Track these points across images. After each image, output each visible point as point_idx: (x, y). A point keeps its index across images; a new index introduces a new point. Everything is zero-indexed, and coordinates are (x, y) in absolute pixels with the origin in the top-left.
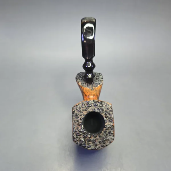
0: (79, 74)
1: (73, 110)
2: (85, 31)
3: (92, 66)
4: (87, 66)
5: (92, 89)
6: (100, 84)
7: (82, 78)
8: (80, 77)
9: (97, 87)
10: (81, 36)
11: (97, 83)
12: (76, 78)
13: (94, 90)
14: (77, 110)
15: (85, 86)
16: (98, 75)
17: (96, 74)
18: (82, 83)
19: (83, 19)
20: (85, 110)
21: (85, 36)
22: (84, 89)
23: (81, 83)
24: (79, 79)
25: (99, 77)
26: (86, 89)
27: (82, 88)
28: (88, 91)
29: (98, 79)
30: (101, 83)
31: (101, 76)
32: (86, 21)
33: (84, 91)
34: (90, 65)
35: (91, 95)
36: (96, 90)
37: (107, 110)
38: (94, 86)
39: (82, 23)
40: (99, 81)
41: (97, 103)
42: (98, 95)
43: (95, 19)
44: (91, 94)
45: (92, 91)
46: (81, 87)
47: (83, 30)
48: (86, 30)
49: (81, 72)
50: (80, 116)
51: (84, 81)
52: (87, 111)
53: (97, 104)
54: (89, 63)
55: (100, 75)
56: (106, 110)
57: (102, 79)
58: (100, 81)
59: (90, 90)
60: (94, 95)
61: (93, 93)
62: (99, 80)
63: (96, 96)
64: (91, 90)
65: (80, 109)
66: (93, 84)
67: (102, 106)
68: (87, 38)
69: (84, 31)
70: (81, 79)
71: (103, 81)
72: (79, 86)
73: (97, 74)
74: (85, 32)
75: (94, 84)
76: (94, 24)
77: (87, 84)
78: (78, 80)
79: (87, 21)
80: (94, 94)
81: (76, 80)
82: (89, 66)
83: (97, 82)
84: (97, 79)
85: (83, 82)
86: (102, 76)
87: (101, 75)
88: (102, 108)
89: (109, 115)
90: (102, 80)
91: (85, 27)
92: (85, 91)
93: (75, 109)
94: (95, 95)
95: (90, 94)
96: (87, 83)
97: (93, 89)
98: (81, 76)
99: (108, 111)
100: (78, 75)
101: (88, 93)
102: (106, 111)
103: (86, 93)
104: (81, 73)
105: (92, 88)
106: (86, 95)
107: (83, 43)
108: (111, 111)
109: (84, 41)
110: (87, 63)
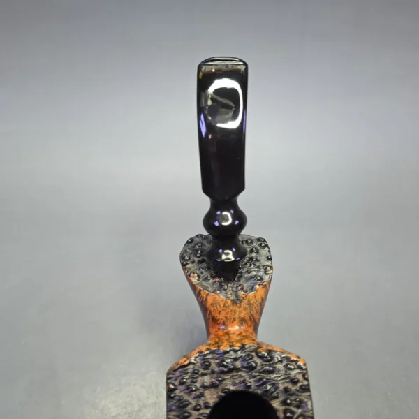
0: (190, 241)
1: (168, 384)
2: (210, 103)
3: (237, 222)
4: (217, 224)
5: (237, 301)
6: (261, 279)
7: (200, 259)
8: (195, 252)
9: (252, 294)
10: (199, 119)
11: (251, 277)
12: (182, 258)
13: (244, 304)
14: (182, 383)
15: (210, 289)
16: (256, 244)
17: (247, 241)
18: (201, 276)
19: (204, 63)
20: (213, 386)
21: (210, 118)
22: (210, 300)
23: (198, 276)
24: (193, 262)
25: (257, 253)
26: (214, 299)
27: (203, 295)
28: (222, 305)
29: (257, 260)
30: (266, 278)
31: (267, 249)
32: (213, 70)
33: (207, 306)
34: (228, 219)
35: (234, 319)
36: (249, 304)
37: (289, 386)
38: (242, 289)
39: (201, 74)
40: (258, 267)
41: (256, 359)
42: (256, 317)
43: (245, 64)
44: (232, 317)
45: (234, 308)
46: (198, 291)
47: (203, 100)
48: (213, 99)
49: (197, 236)
50: (195, 409)
51: (209, 268)
52: (220, 387)
53: (256, 363)
54: (224, 213)
55: (260, 245)
56: (286, 385)
57: (270, 259)
58: (262, 270)
59: (229, 302)
60: (242, 321)
61: (240, 312)
62: (258, 264)
63: (249, 323)
64: (234, 302)
65: (194, 380)
66: (239, 281)
67: (271, 369)
68: (219, 125)
69: (206, 102)
70: (200, 262)
71: (271, 268)
72: (193, 287)
73: (252, 242)
74: (210, 107)
75: (242, 280)
76: (242, 78)
77: (217, 279)
78: (188, 266)
79: (216, 70)
80: (242, 315)
81: (183, 265)
82: (225, 224)
83: (254, 273)
84: (251, 259)
85: (206, 274)
86: (269, 251)
87: (266, 246)
88: (274, 376)
89: (298, 407)
90: (269, 263)
91: (211, 90)
92: (212, 304)
93: (177, 383)
94: (247, 318)
95: (229, 316)
96: (220, 277)
97: (241, 301)
98: (197, 250)
99: (294, 388)
100: (190, 246)
101: (223, 313)
102: (286, 390)
103: (213, 314)
104: (197, 240)
105: (237, 296)
106: (215, 320)
107: (203, 142)
108: (306, 389)
109: (207, 134)
110: (219, 213)
